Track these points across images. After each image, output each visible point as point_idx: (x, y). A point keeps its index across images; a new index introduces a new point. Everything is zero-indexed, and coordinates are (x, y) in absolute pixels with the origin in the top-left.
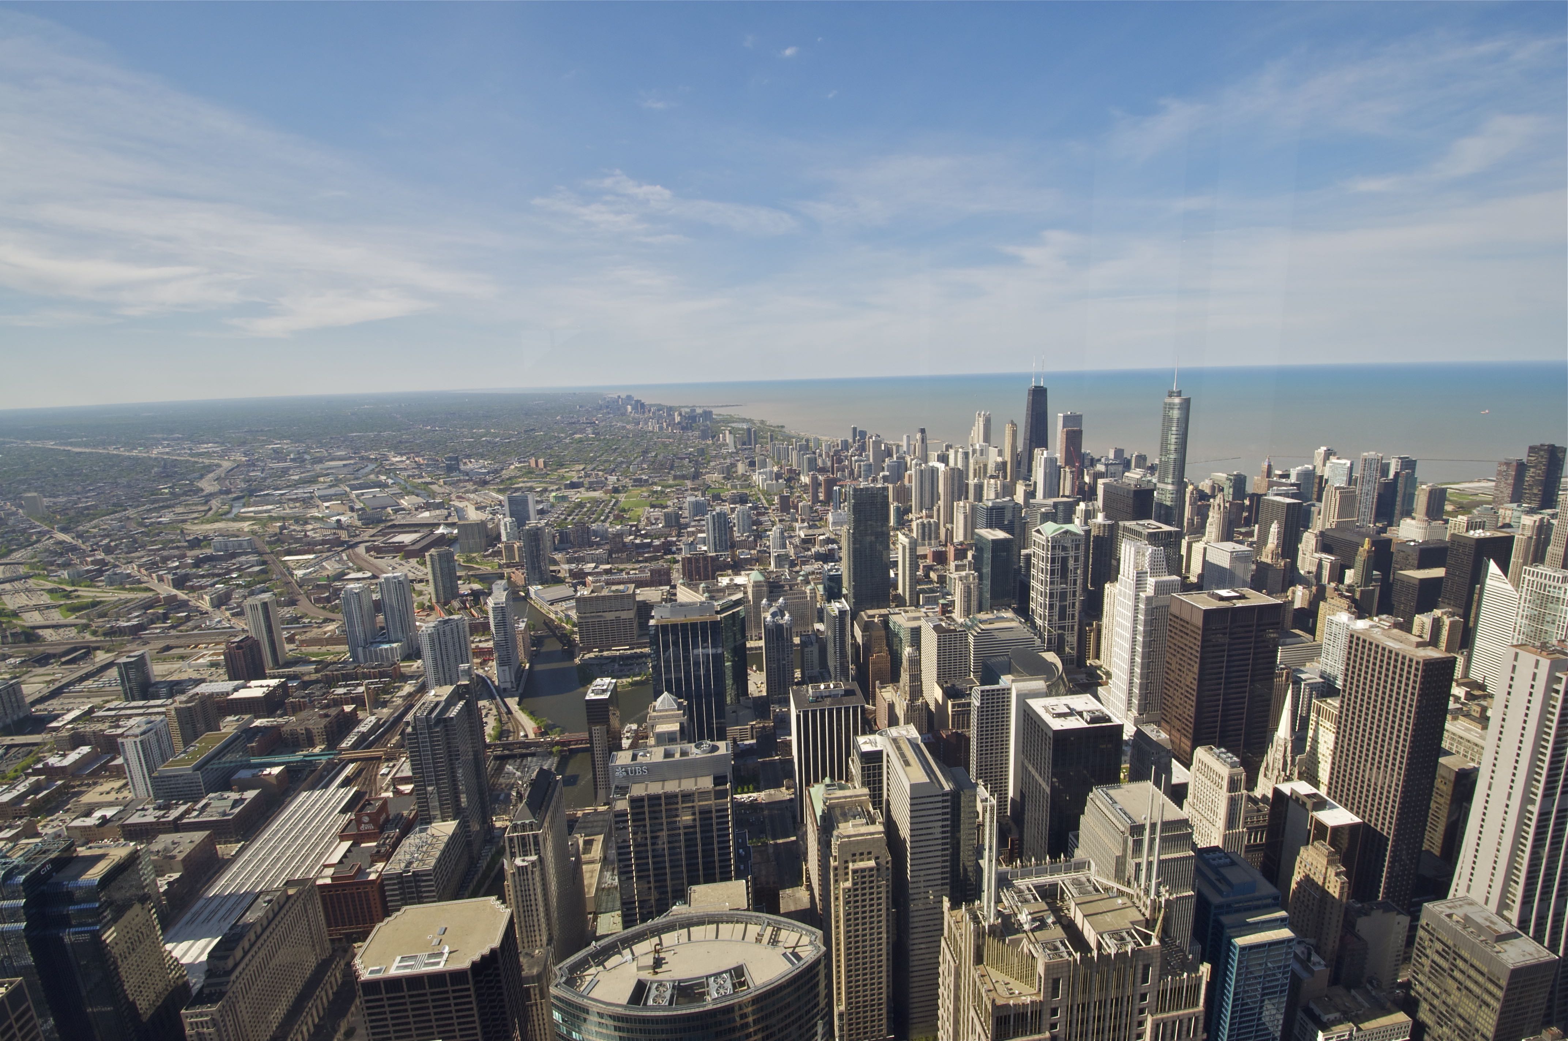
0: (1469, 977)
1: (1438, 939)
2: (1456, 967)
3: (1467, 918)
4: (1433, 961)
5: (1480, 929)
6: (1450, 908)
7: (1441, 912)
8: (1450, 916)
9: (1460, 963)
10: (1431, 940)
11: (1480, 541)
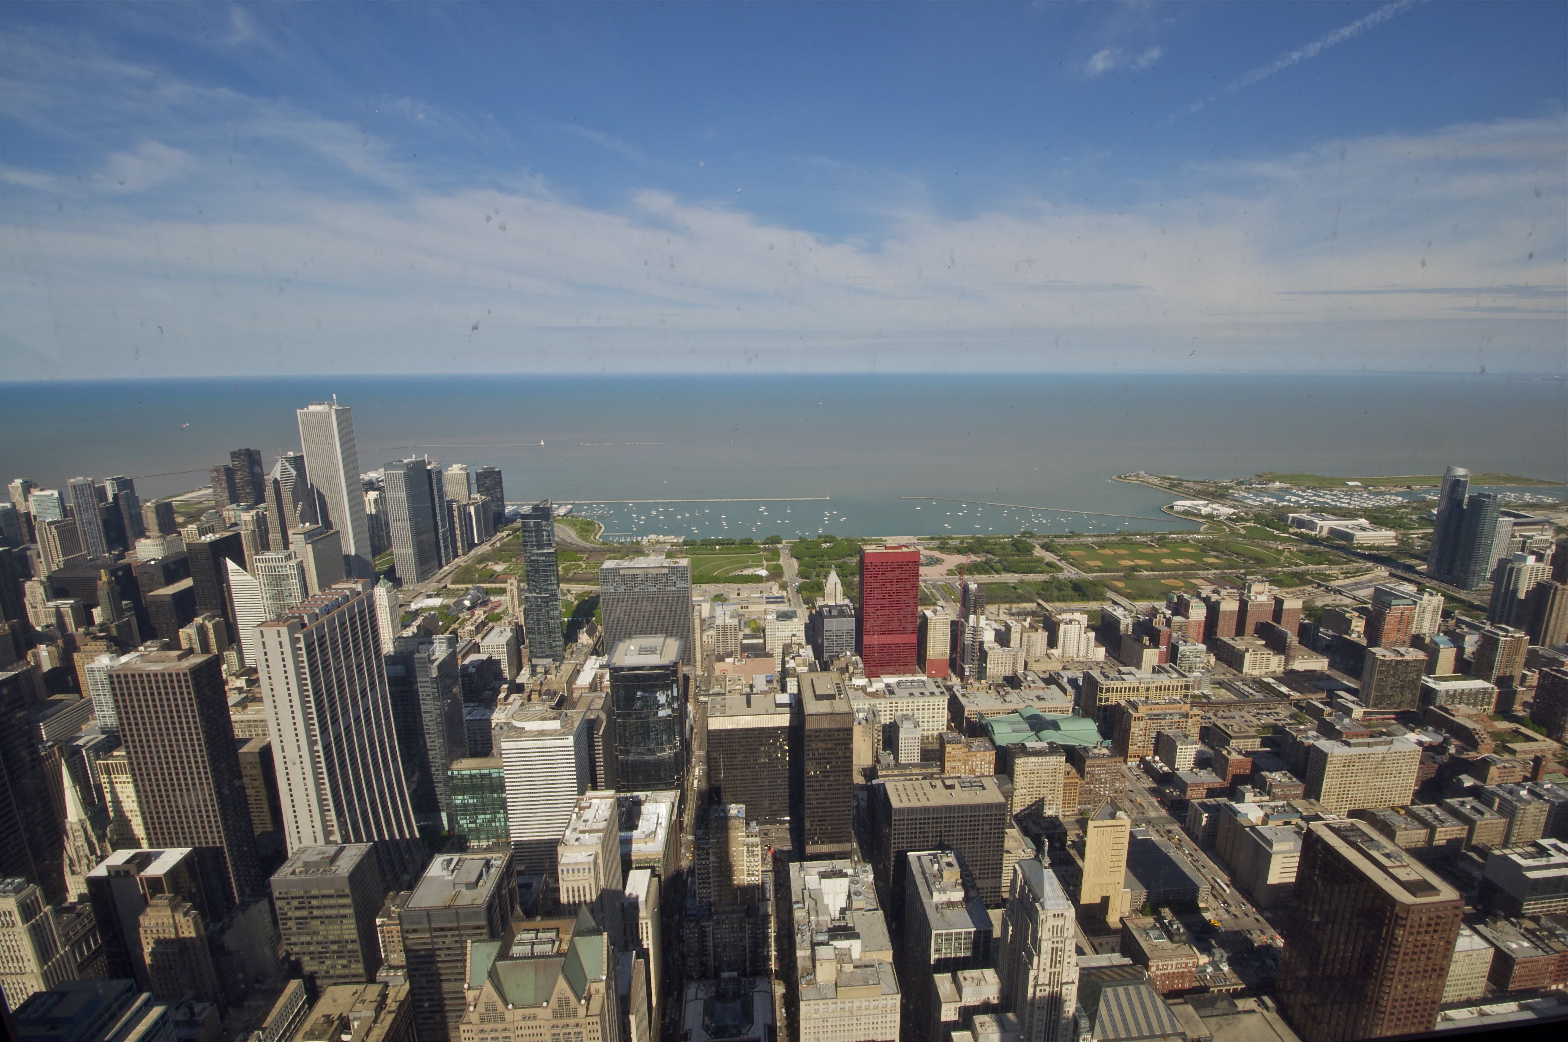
0: (325, 907)
1: (293, 898)
2: (312, 907)
3: (306, 864)
4: (297, 918)
5: (317, 864)
6: (291, 866)
7: (286, 875)
8: (293, 873)
9: (314, 902)
10: (288, 903)
11: (213, 544)
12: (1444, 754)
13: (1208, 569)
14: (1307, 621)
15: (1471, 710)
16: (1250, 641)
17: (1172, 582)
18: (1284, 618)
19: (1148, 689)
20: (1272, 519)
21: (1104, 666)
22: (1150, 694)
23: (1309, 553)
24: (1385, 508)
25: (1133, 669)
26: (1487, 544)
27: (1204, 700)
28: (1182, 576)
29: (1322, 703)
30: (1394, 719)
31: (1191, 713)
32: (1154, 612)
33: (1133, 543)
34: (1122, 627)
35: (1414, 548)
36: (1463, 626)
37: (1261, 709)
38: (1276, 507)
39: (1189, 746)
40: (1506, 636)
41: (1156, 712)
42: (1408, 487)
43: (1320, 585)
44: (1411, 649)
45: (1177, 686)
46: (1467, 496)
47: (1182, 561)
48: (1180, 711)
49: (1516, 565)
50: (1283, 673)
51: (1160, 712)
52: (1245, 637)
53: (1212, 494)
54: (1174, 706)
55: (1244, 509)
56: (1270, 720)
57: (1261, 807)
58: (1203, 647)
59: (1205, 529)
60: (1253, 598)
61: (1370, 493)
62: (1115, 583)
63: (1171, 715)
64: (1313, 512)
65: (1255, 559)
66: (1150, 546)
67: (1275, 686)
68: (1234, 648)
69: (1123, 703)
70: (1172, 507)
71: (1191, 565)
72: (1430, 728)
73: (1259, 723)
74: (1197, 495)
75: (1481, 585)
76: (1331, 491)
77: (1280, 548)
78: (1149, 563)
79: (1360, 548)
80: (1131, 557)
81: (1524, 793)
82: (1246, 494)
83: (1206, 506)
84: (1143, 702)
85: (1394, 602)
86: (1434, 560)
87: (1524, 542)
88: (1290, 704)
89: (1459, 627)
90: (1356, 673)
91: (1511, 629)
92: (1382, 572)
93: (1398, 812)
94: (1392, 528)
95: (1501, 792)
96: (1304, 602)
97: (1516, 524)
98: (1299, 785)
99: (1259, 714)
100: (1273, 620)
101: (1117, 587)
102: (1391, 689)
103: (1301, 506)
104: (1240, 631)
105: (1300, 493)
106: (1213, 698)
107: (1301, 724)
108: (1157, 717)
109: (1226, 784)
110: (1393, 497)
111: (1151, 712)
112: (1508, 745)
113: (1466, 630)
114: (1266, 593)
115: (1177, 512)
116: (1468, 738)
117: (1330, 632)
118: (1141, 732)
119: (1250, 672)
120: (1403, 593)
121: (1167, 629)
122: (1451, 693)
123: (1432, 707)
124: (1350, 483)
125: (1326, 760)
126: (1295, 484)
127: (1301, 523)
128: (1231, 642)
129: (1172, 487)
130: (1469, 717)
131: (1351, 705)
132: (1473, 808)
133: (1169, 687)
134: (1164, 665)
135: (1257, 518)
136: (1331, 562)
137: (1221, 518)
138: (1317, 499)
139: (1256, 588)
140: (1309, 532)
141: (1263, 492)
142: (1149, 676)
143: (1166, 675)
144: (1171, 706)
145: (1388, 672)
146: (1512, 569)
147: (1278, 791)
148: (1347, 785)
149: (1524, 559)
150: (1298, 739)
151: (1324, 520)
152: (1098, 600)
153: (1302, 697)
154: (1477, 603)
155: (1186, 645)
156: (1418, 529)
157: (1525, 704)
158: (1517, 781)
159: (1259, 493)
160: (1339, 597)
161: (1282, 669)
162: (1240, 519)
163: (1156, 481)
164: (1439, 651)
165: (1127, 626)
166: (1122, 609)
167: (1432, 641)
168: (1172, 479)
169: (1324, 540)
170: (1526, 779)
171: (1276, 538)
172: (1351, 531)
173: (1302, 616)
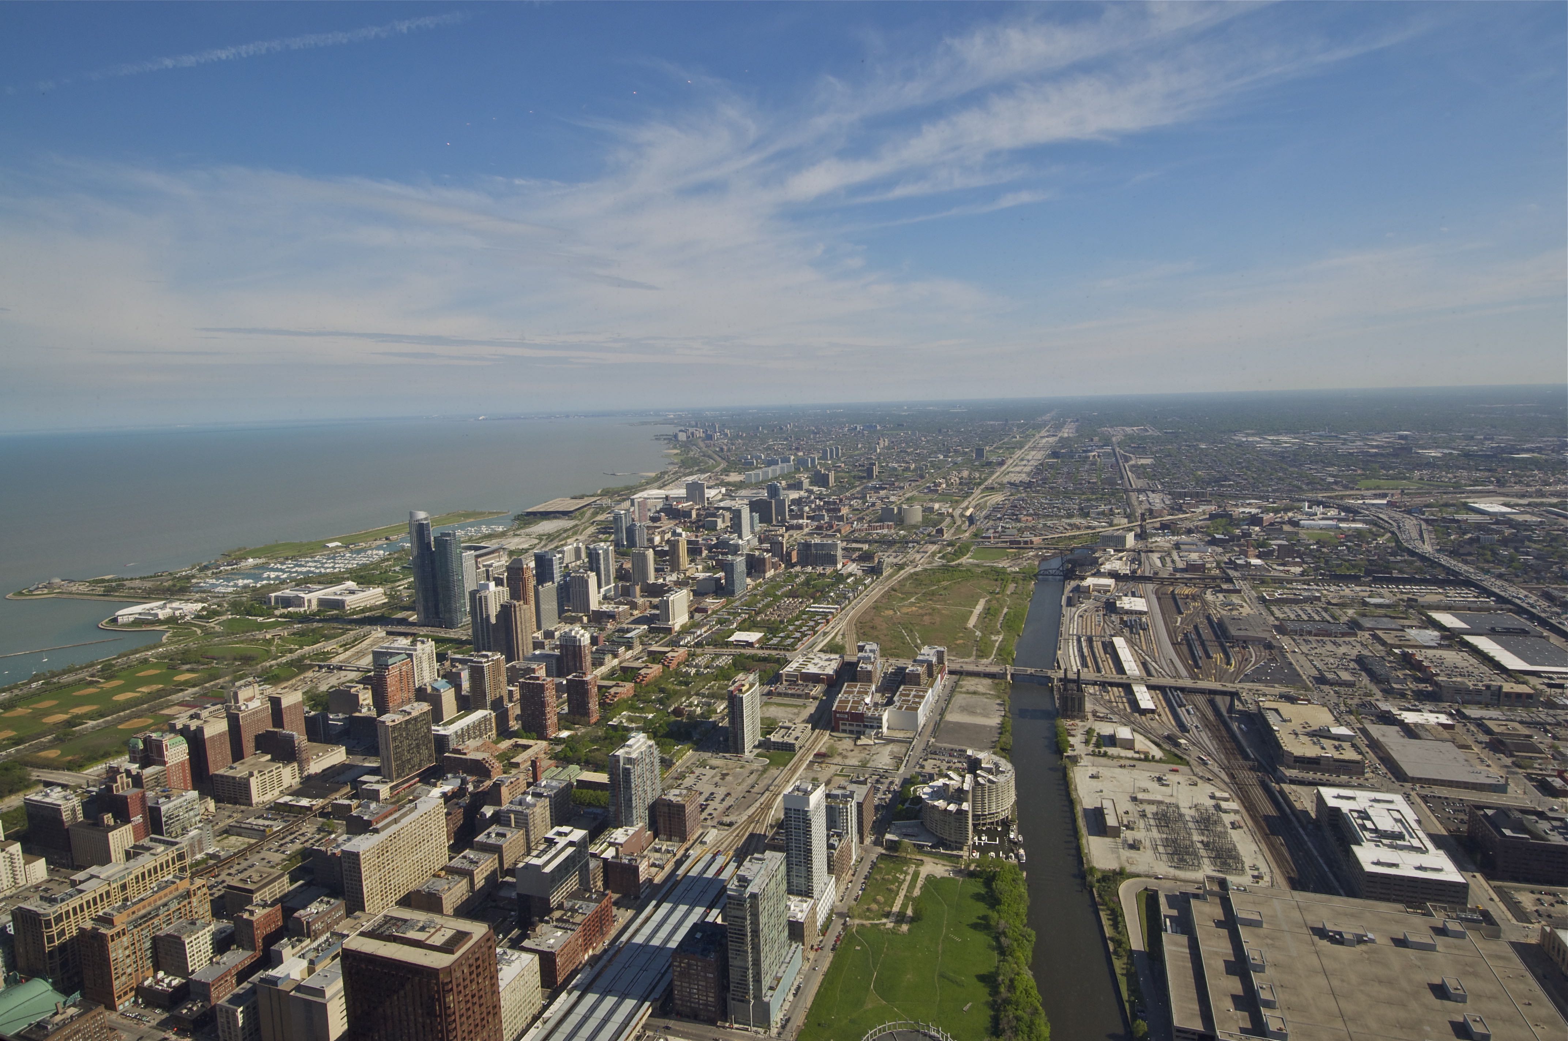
12: (464, 795)
13: (182, 690)
14: (313, 713)
15: (478, 742)
16: (252, 762)
17: (136, 723)
18: (286, 719)
19: (124, 887)
20: (252, 605)
21: (49, 886)
22: (129, 892)
23: (302, 634)
24: (369, 565)
25: (94, 870)
26: (459, 580)
27: (212, 862)
28: (148, 710)
29: (348, 798)
30: (419, 781)
31: (193, 888)
32: (113, 773)
33: (62, 687)
34: (66, 816)
35: (402, 600)
36: (457, 664)
37: (284, 838)
38: (255, 589)
39: (200, 933)
40: (488, 661)
41: (143, 912)
42: (387, 539)
43: (320, 667)
44: (416, 704)
45: (167, 862)
46: (432, 539)
47: (145, 689)
48: (176, 893)
49: (483, 594)
50: (301, 783)
51: (148, 909)
52: (246, 759)
53: (168, 589)
54: (167, 891)
55: (215, 600)
56: (297, 846)
57: (303, 956)
58: (195, 794)
59: (168, 638)
60: (243, 707)
61: (352, 552)
62: (43, 754)
63: (165, 905)
64: (297, 585)
65: (240, 659)
66: (91, 683)
67: (294, 803)
68: (234, 778)
69: (88, 925)
70: (115, 620)
71: (159, 691)
72: (449, 776)
73: (284, 856)
74: (148, 596)
75: (464, 620)
76: (312, 557)
77: (268, 636)
78: (95, 707)
79: (353, 614)
80: (61, 708)
81: (529, 798)
82: (214, 581)
83: (163, 607)
84: (119, 910)
85: (390, 661)
86: (421, 609)
87: (487, 571)
88: (315, 816)
89: (454, 666)
90: (372, 750)
91: (490, 654)
92: (379, 633)
93: (439, 876)
94: (380, 584)
95: (514, 808)
96: (304, 693)
97: (477, 557)
98: (338, 905)
99: (281, 845)
100: (274, 726)
101: (47, 759)
102: (408, 751)
103: (283, 582)
104: (238, 755)
105: (279, 566)
106: (222, 853)
107: (330, 833)
108: (147, 917)
109: (259, 953)
110: (375, 552)
111: (134, 916)
112: (512, 761)
113: (460, 667)
114: (258, 696)
115: (124, 625)
116: (479, 769)
117: (341, 716)
118: (127, 952)
119: (261, 799)
120: (398, 649)
121: (136, 790)
122: (460, 732)
123: (446, 754)
124: (330, 545)
125: (359, 860)
126: (272, 557)
127: (286, 602)
128: (230, 773)
129: (108, 592)
130: (477, 749)
131: (376, 787)
132: (498, 834)
133: (155, 868)
134: (141, 842)
135: (235, 606)
136: (328, 638)
137: (188, 618)
138: (299, 569)
139: (243, 695)
140: (297, 609)
141: (235, 574)
142: (122, 866)
143: (147, 854)
144: (162, 893)
145: (401, 735)
146: (480, 598)
147: (318, 926)
148: (387, 876)
149: (486, 587)
150: (329, 853)
151: (310, 592)
152: (19, 790)
153: (327, 801)
154: (464, 638)
155: (170, 801)
156: (403, 579)
157: (517, 718)
158: (522, 791)
159: (230, 577)
160: (343, 673)
161: (298, 779)
162: (214, 613)
163: (83, 588)
164: (440, 696)
165: (74, 810)
166: (59, 789)
167: (434, 689)
168: (108, 581)
169: (314, 614)
170: (529, 785)
171: (261, 627)
172: (340, 598)
173: (307, 709)
